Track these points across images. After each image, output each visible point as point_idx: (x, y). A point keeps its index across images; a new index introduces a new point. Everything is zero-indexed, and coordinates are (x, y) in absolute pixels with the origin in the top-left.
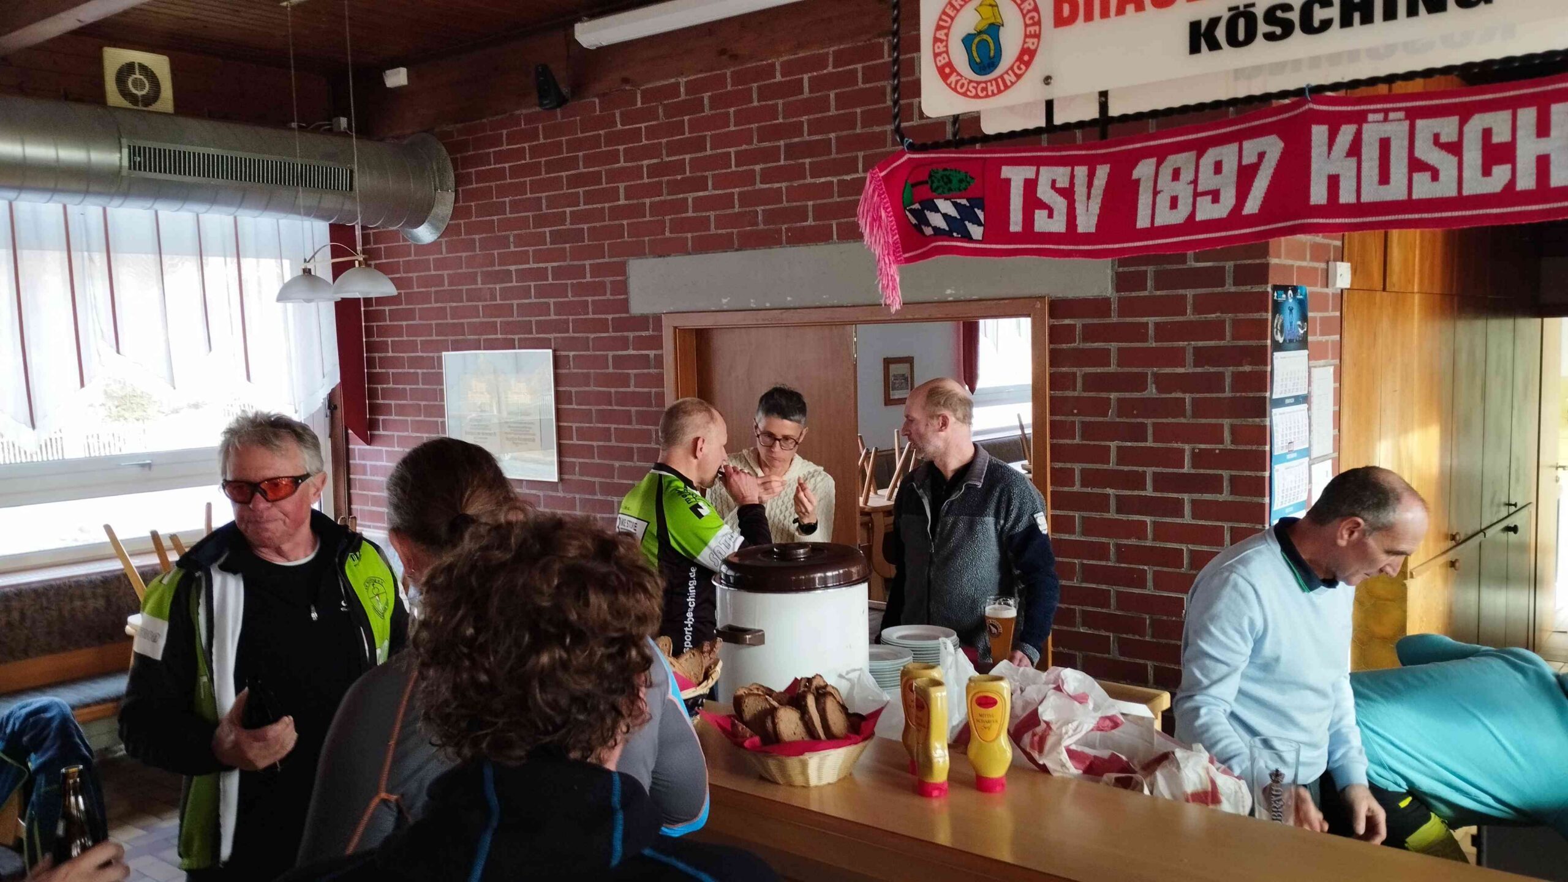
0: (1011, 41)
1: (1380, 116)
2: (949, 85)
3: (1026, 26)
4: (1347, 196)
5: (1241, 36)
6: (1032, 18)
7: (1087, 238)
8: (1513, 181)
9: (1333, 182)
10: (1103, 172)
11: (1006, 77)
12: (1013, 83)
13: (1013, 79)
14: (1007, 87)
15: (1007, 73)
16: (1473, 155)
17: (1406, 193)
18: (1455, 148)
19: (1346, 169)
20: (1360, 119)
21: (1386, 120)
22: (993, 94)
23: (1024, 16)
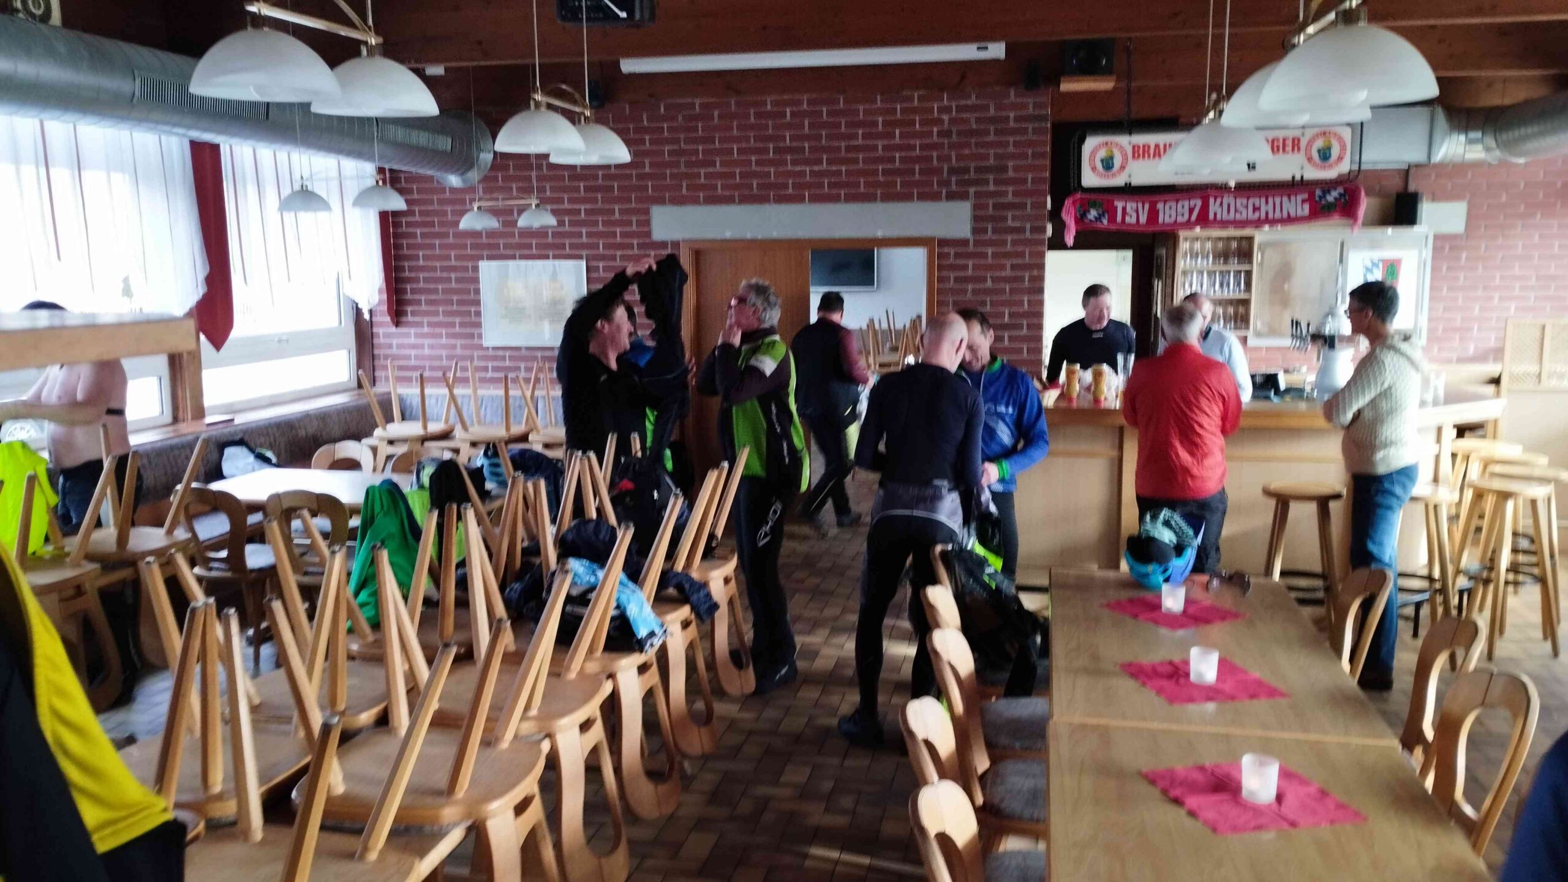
0: (1117, 162)
1: (1227, 197)
2: (1095, 173)
3: (1123, 159)
4: (1219, 218)
9: (1215, 214)
10: (1147, 206)
11: (1115, 172)
12: (1118, 175)
13: (1118, 173)
14: (1116, 176)
16: (1251, 209)
17: (1234, 219)
18: (1247, 207)
19: (1218, 210)
20: (1222, 194)
22: (1111, 177)
23: (1122, 156)
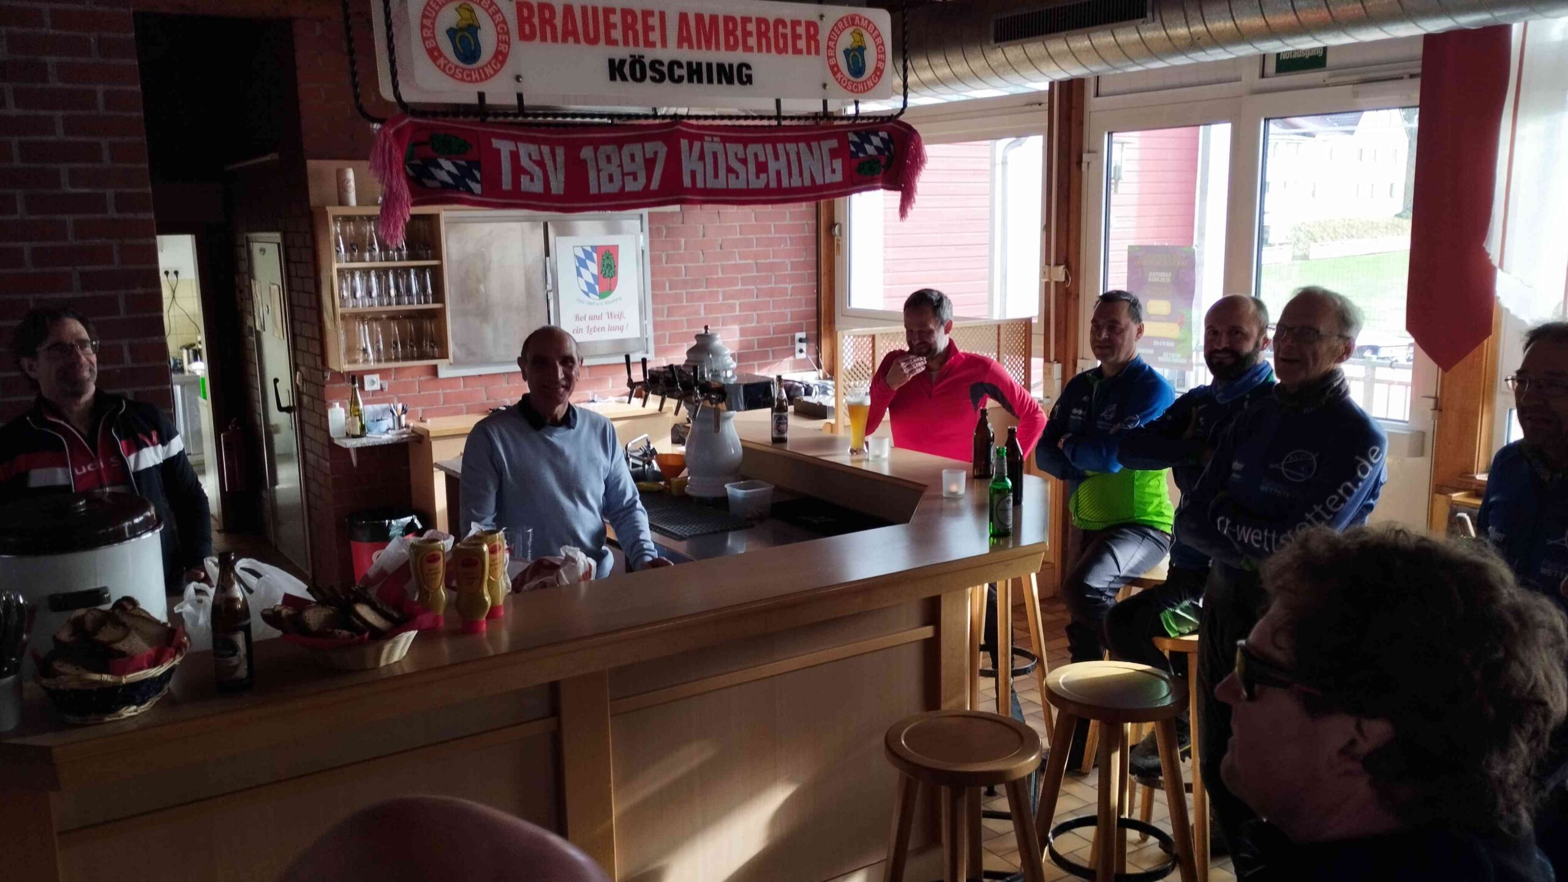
0: (487, 42)
1: (709, 139)
2: (439, 66)
3: (498, 33)
4: (700, 184)
5: (638, 75)
6: (503, 28)
7: (558, 198)
8: (768, 183)
9: (693, 174)
10: (560, 151)
11: (486, 69)
12: (491, 76)
13: (492, 72)
14: (487, 78)
15: (486, 66)
16: (752, 167)
17: (725, 183)
18: (744, 162)
19: (698, 167)
20: (701, 138)
21: (712, 141)
22: (476, 81)
23: (496, 26)
